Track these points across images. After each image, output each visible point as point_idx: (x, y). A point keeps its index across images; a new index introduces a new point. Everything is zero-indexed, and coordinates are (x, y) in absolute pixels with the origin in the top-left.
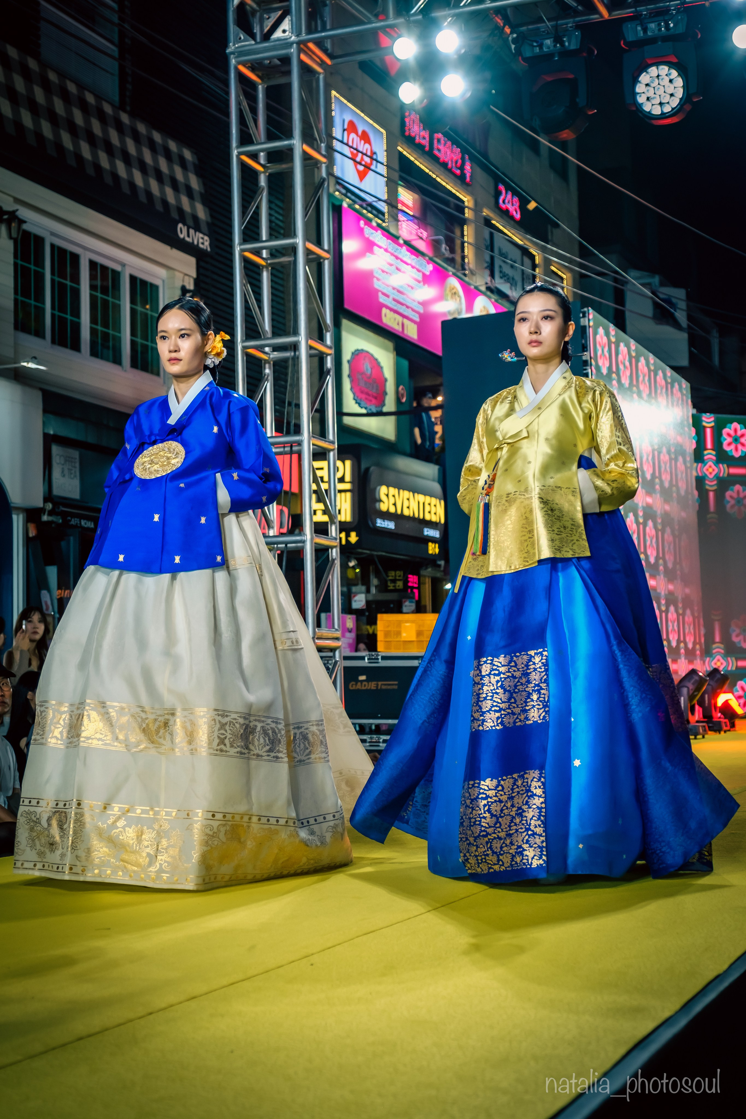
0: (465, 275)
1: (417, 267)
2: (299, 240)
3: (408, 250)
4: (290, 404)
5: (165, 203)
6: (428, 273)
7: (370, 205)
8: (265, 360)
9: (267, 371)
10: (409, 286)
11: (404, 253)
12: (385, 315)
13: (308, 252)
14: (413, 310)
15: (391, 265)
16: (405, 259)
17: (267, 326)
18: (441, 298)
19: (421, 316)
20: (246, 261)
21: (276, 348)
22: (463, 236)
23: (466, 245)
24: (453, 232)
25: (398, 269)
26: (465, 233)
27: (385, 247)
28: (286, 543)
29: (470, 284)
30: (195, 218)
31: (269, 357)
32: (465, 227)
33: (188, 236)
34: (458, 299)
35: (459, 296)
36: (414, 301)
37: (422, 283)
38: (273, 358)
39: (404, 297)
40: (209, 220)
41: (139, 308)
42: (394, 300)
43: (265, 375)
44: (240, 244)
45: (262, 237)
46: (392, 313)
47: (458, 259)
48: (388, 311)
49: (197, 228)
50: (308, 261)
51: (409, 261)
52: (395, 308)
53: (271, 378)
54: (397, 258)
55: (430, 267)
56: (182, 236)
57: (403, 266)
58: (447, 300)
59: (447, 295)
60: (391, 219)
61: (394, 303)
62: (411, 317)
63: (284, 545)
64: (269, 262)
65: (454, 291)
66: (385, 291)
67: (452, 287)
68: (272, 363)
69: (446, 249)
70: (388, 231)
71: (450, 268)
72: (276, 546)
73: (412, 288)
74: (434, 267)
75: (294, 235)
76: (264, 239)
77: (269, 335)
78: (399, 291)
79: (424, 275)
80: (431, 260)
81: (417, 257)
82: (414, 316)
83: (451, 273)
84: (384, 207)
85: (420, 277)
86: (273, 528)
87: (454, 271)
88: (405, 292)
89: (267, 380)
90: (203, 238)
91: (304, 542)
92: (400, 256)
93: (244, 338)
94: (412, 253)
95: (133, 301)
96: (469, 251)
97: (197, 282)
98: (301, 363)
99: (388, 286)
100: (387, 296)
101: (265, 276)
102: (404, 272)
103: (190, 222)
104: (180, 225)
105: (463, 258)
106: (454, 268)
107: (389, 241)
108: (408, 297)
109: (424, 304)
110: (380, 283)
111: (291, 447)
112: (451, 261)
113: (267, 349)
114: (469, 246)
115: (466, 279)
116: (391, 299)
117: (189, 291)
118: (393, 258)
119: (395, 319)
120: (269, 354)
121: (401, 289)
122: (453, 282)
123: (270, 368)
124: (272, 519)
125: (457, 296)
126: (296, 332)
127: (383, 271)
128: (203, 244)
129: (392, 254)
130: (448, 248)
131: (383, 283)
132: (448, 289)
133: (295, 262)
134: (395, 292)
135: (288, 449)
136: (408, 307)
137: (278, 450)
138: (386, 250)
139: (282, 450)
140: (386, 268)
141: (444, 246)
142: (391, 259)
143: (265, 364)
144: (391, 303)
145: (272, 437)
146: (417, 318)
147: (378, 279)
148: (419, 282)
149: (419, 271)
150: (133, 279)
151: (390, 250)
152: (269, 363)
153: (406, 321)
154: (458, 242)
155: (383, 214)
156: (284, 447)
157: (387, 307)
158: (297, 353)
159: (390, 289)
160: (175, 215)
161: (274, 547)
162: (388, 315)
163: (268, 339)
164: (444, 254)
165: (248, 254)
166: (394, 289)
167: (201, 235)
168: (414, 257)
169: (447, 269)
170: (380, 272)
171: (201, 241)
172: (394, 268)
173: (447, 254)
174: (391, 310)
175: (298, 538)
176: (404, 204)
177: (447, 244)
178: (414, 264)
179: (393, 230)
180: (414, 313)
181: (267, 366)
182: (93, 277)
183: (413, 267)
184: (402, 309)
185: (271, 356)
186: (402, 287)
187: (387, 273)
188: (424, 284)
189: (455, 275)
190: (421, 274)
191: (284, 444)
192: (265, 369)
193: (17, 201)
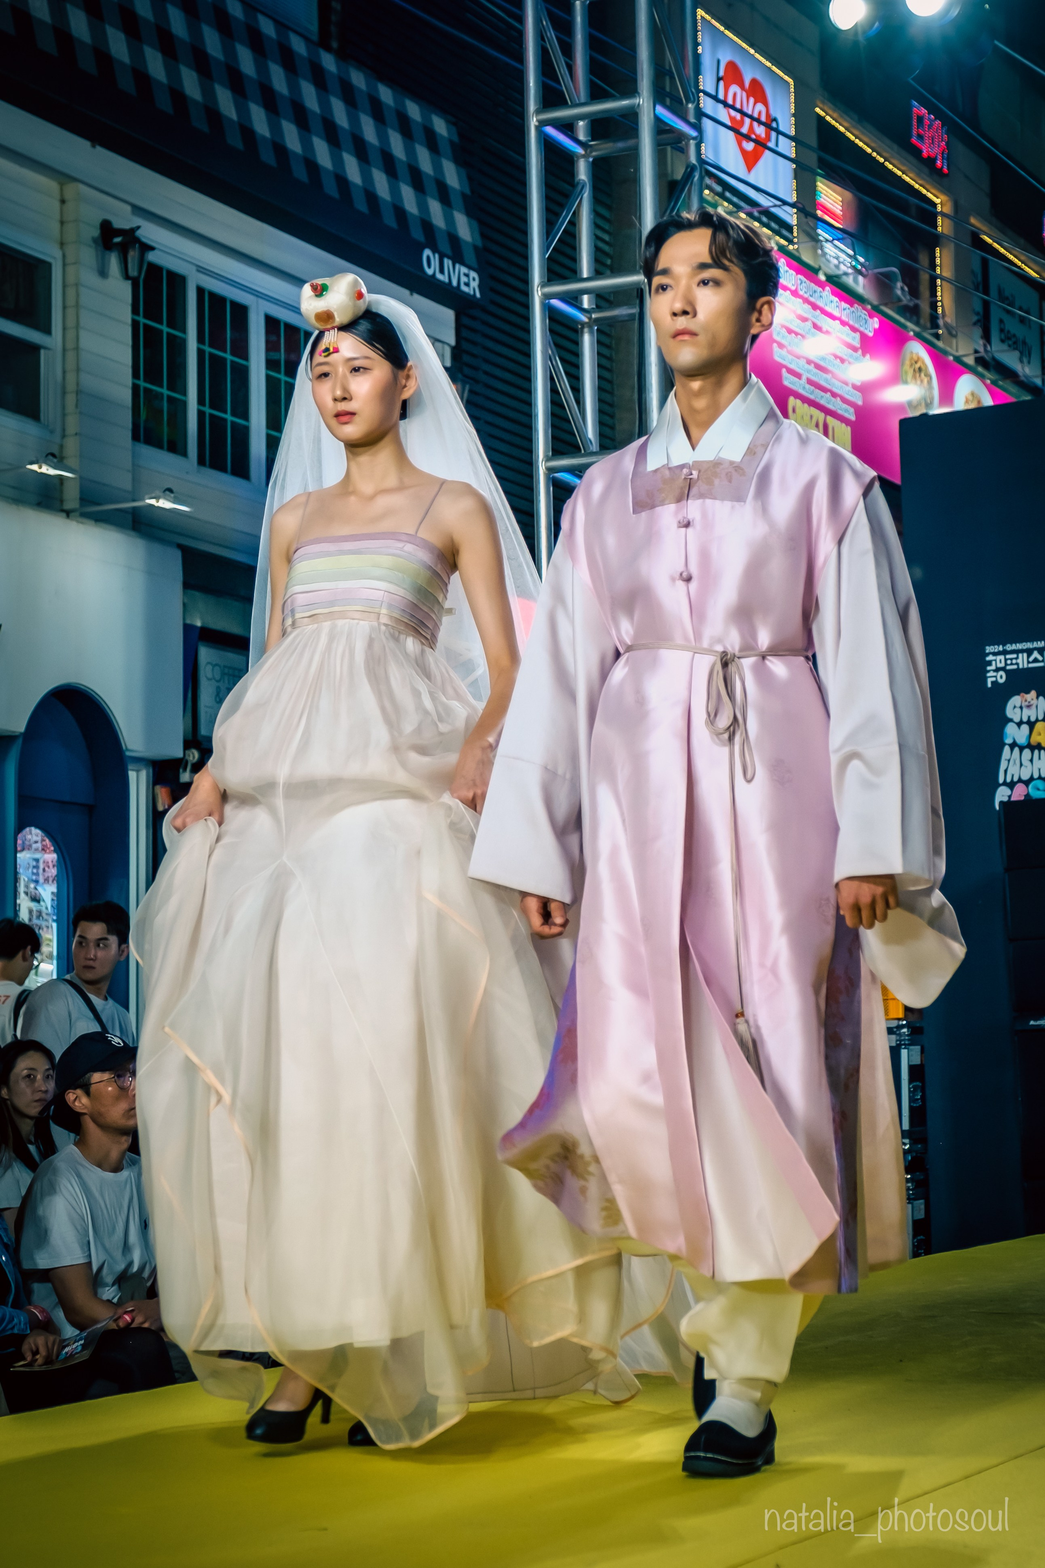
0: (937, 336)
1: (851, 322)
3: (834, 293)
5: (400, 213)
6: (871, 334)
7: (766, 212)
10: (836, 357)
11: (828, 299)
12: (794, 411)
14: (844, 400)
15: (804, 320)
16: (828, 309)
17: (591, 431)
18: (895, 378)
19: (858, 410)
20: (552, 314)
22: (933, 266)
23: (939, 281)
24: (916, 260)
25: (816, 326)
26: (938, 261)
27: (793, 288)
29: (946, 353)
30: (454, 239)
32: (938, 250)
33: (442, 271)
34: (926, 380)
35: (928, 375)
36: (846, 384)
37: (860, 352)
39: (829, 376)
40: (479, 243)
42: (810, 382)
44: (543, 285)
45: (581, 273)
46: (806, 405)
47: (925, 307)
48: (799, 402)
49: (458, 258)
51: (836, 313)
52: (812, 397)
54: (815, 307)
55: (875, 323)
56: (430, 272)
57: (826, 323)
58: (906, 382)
59: (906, 373)
60: (804, 238)
61: (808, 386)
62: (840, 412)
64: (594, 316)
65: (917, 366)
66: (792, 366)
67: (915, 358)
69: (902, 289)
70: (798, 260)
71: (909, 325)
73: (842, 361)
74: (881, 323)
76: (585, 274)
77: (594, 447)
78: (818, 367)
79: (863, 336)
80: (875, 311)
81: (852, 305)
82: (846, 411)
83: (912, 333)
84: (790, 216)
85: (855, 339)
87: (917, 329)
88: (830, 368)
90: (467, 275)
92: (820, 303)
93: (550, 454)
94: (842, 298)
96: (945, 296)
97: (456, 352)
99: (798, 357)
100: (798, 376)
101: (587, 340)
102: (827, 332)
103: (444, 245)
104: (427, 252)
105: (934, 306)
106: (917, 324)
107: (800, 276)
108: (834, 376)
109: (864, 389)
110: (784, 352)
112: (912, 312)
114: (944, 283)
115: (940, 344)
116: (804, 380)
118: (807, 307)
119: (811, 417)
121: (822, 363)
122: (916, 350)
125: (923, 375)
127: (790, 331)
128: (467, 284)
129: (806, 301)
130: (906, 289)
131: (789, 352)
132: (907, 362)
134: (812, 367)
136: (834, 395)
138: (795, 293)
140: (796, 325)
141: (899, 284)
142: (805, 310)
144: (804, 388)
146: (851, 415)
147: (781, 346)
148: (855, 349)
149: (854, 329)
151: (801, 293)
153: (830, 420)
154: (925, 277)
155: (790, 228)
157: (798, 396)
159: (802, 362)
160: (417, 234)
162: (797, 410)
163: (592, 454)
164: (900, 300)
165: (556, 303)
166: (809, 362)
167: (464, 270)
168: (844, 305)
169: (905, 327)
170: (784, 331)
171: (464, 279)
172: (809, 324)
173: (906, 300)
174: (805, 400)
176: (827, 211)
177: (904, 281)
178: (844, 318)
179: (807, 258)
180: (845, 406)
182: (271, 346)
183: (844, 323)
184: (824, 399)
186: (823, 359)
187: (797, 334)
188: (864, 355)
189: (919, 337)
190: (858, 335)
193: (138, 210)
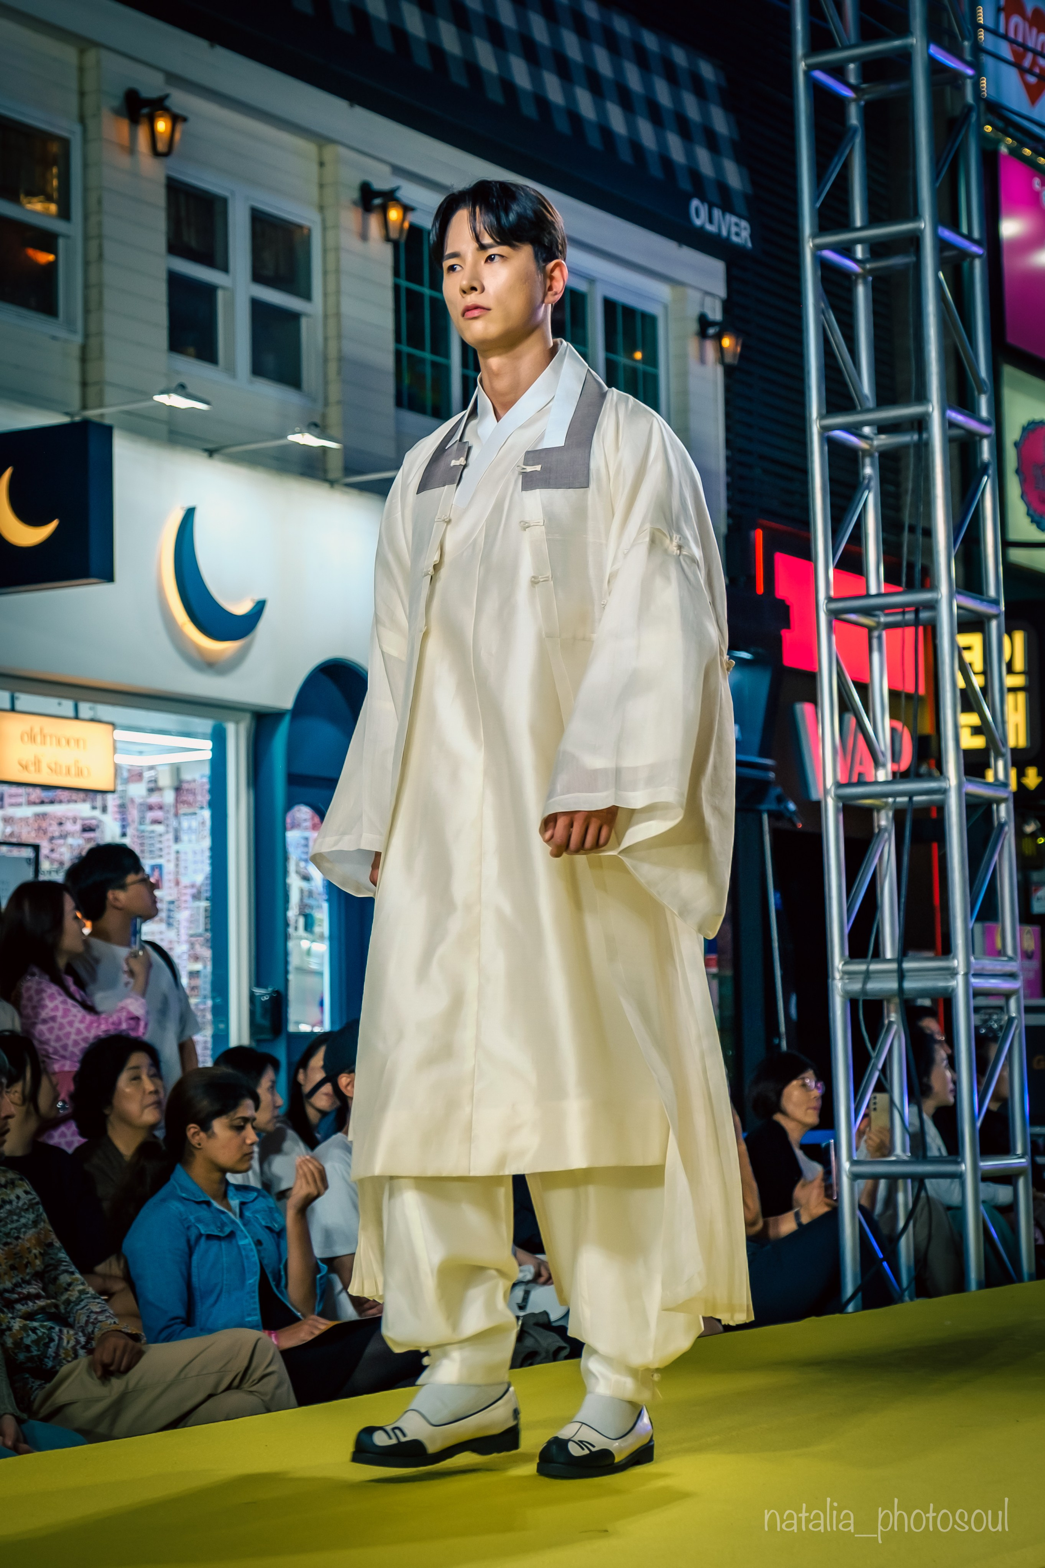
2: (925, 225)
4: (912, 529)
5: (666, 162)
8: (864, 451)
9: (868, 471)
13: (942, 245)
17: (866, 386)
20: (823, 265)
21: (883, 428)
28: (911, 795)
30: (723, 188)
31: (871, 446)
33: (711, 221)
38: (878, 446)
40: (749, 190)
41: (621, 359)
43: (864, 478)
44: (814, 236)
45: (854, 221)
49: (727, 207)
50: (941, 263)
53: (875, 484)
56: (698, 222)
63: (906, 799)
64: (868, 266)
68: (877, 455)
72: (890, 800)
75: (916, 215)
76: (858, 223)
77: (871, 403)
86: (884, 766)
89: (868, 487)
90: (737, 225)
91: (944, 792)
93: (824, 411)
95: (610, 346)
97: (728, 306)
98: (933, 453)
101: (861, 291)
103: (713, 194)
104: (695, 203)
111: (917, 612)
113: (867, 430)
117: (713, 324)
120: (871, 439)
123: (872, 465)
124: (883, 748)
126: (922, 397)
128: (737, 234)
133: (918, 267)
135: (910, 617)
137: (891, 619)
139: (898, 618)
143: (863, 457)
145: (879, 595)
150: (610, 305)
152: (871, 456)
156: (904, 613)
158: (925, 436)
160: (685, 184)
161: (886, 804)
163: (869, 411)
165: (828, 254)
167: (734, 219)
171: (734, 229)
175: (933, 785)
181: (868, 461)
185: (876, 443)
191: (902, 608)
192: (863, 466)
193: (398, 171)
